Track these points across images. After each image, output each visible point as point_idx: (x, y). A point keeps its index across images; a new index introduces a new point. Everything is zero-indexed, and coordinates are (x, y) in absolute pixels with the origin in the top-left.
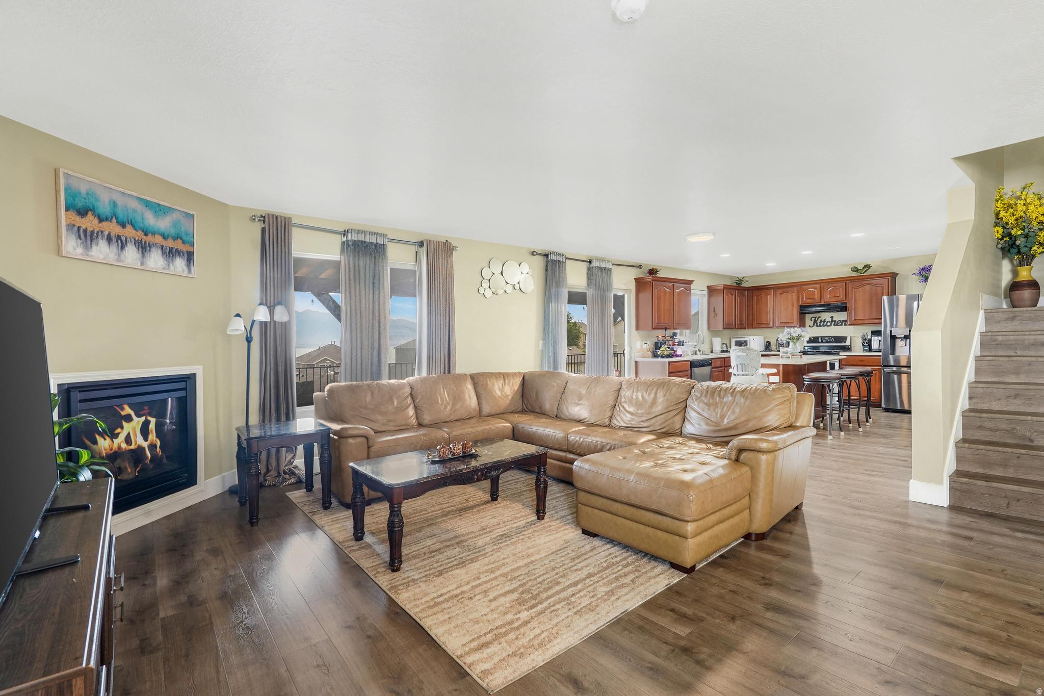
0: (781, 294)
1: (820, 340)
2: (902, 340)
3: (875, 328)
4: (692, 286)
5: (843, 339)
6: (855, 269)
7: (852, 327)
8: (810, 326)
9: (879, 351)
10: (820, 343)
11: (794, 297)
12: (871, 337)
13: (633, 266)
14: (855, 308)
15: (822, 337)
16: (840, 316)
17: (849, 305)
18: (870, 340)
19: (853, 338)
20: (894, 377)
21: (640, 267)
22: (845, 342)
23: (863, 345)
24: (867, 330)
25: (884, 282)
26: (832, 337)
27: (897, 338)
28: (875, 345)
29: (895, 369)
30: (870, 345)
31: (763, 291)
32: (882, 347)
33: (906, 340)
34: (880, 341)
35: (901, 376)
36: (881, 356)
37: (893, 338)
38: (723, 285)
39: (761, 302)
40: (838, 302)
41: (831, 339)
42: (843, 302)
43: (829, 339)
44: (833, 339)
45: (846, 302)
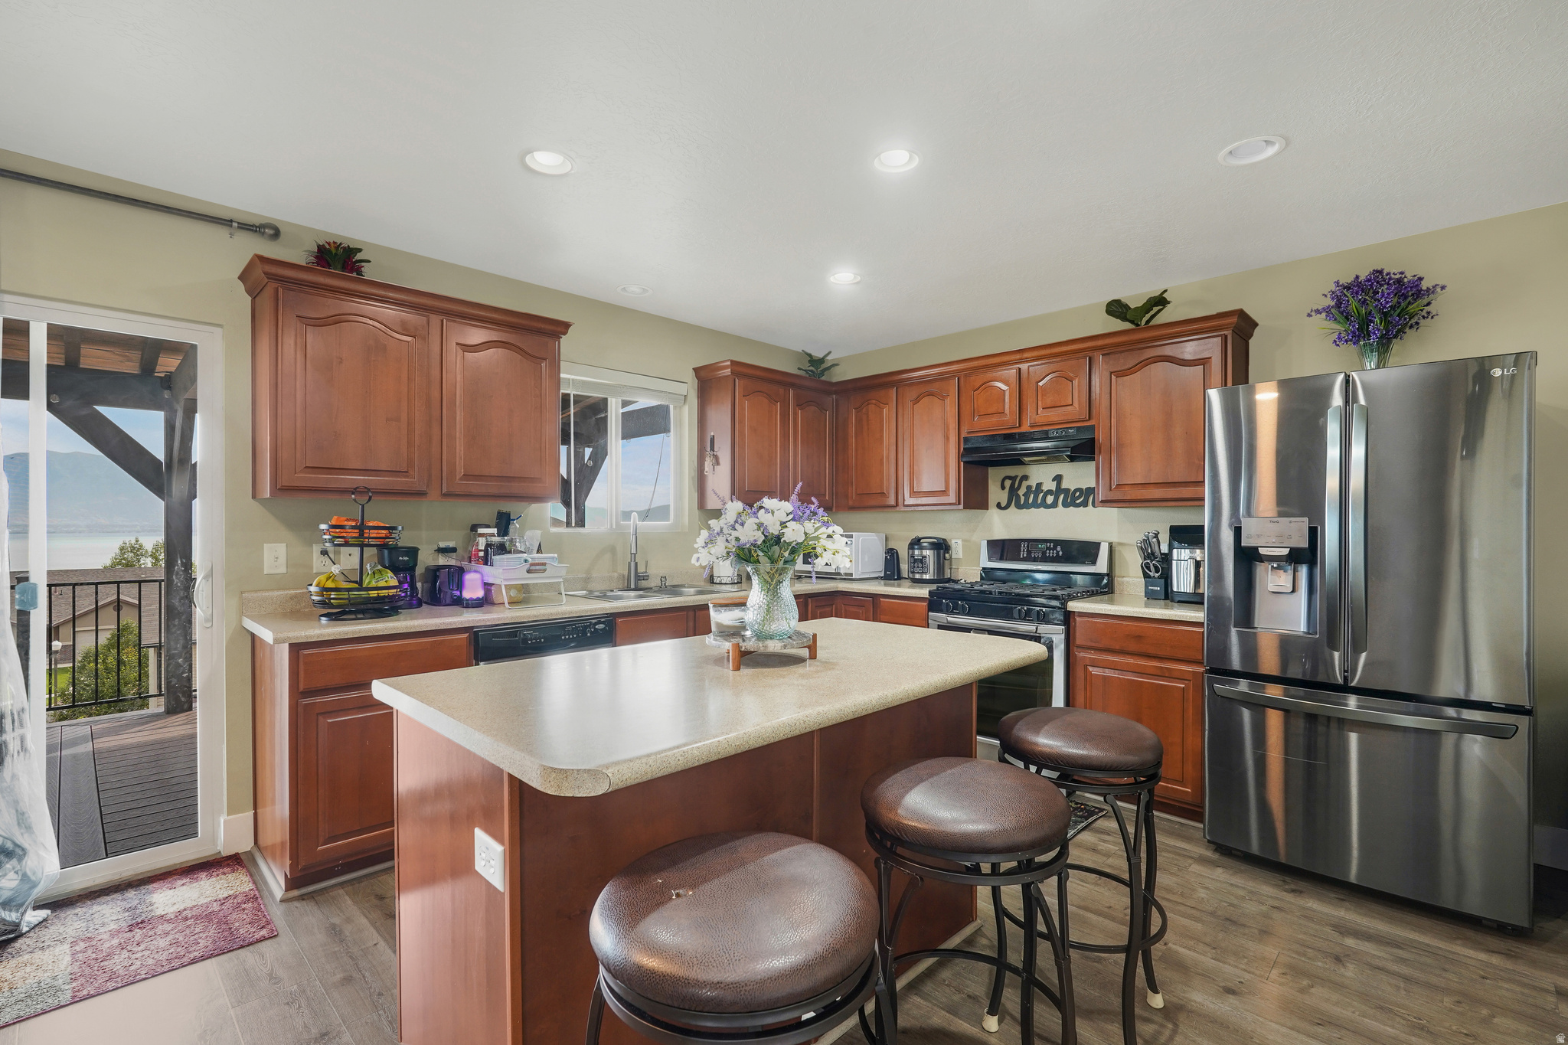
0: (916, 401)
1: (1023, 554)
2: (1279, 568)
3: (1184, 518)
4: (567, 344)
5: (1086, 551)
6: (1117, 309)
7: (1113, 512)
8: (999, 506)
9: (1194, 600)
10: (1025, 560)
11: (948, 408)
12: (1171, 548)
13: (227, 222)
14: (1120, 445)
15: (1029, 541)
16: (1079, 475)
17: (1100, 436)
18: (1167, 559)
19: (1117, 549)
20: (1241, 716)
21: (271, 231)
22: (1094, 562)
23: (1146, 576)
24: (1159, 522)
25: (1210, 347)
26: (1057, 542)
27: (1262, 559)
28: (1183, 580)
29: (1243, 686)
30: (1167, 577)
31: (872, 395)
32: (1204, 588)
33: (1295, 571)
34: (1198, 564)
35: (1264, 714)
36: (1201, 624)
37: (1247, 558)
38: (729, 363)
39: (868, 429)
40: (1071, 428)
41: (1055, 548)
42: (1083, 427)
43: (1049, 548)
44: (1059, 548)
45: (1092, 428)
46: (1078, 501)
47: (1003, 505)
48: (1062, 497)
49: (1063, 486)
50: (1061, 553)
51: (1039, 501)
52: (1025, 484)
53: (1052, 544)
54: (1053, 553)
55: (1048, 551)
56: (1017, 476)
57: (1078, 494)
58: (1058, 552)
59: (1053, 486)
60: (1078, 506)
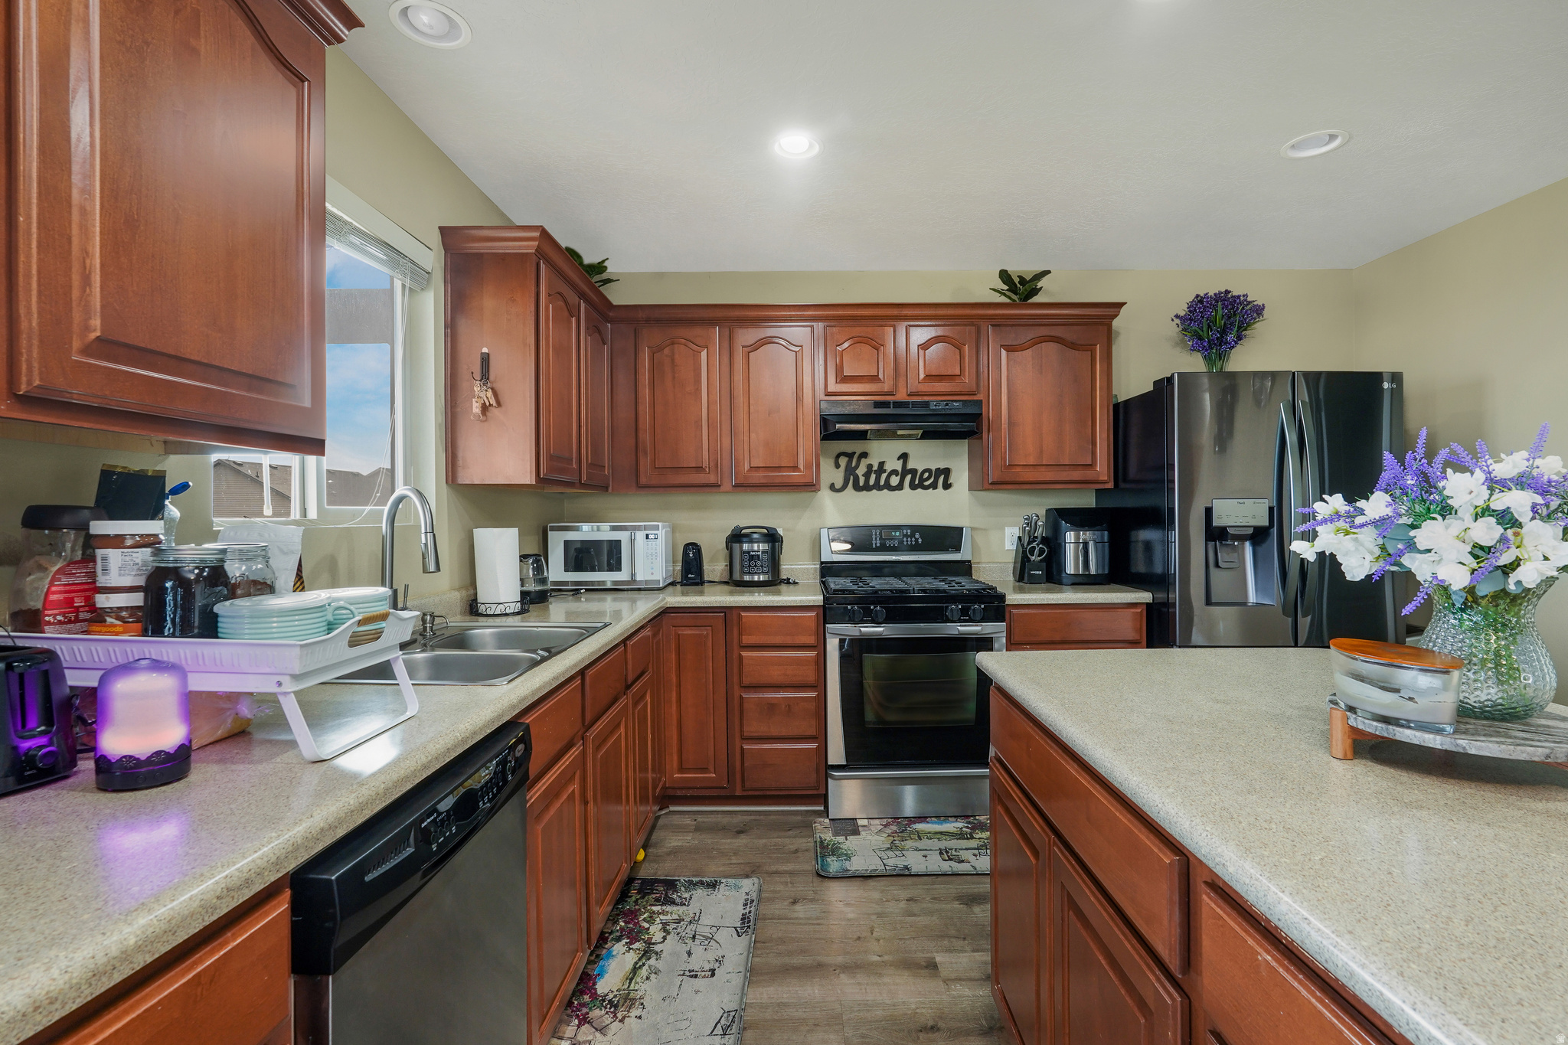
0: (753, 349)
1: (877, 543)
5: (947, 537)
8: (832, 487)
14: (1011, 423)
15: (880, 528)
16: (929, 455)
17: (990, 413)
19: (980, 536)
22: (958, 549)
23: (1023, 560)
26: (915, 528)
30: (1054, 560)
31: (682, 332)
38: (536, 234)
39: (674, 378)
40: (956, 401)
41: (912, 535)
42: (970, 401)
43: (906, 536)
44: (917, 535)
45: (979, 403)
46: (926, 483)
47: (838, 486)
48: (909, 478)
49: (909, 466)
50: (920, 540)
51: (882, 483)
52: (864, 463)
53: (909, 531)
54: (911, 541)
55: (905, 539)
56: (855, 453)
57: (926, 475)
58: (917, 540)
59: (898, 466)
60: (926, 488)
